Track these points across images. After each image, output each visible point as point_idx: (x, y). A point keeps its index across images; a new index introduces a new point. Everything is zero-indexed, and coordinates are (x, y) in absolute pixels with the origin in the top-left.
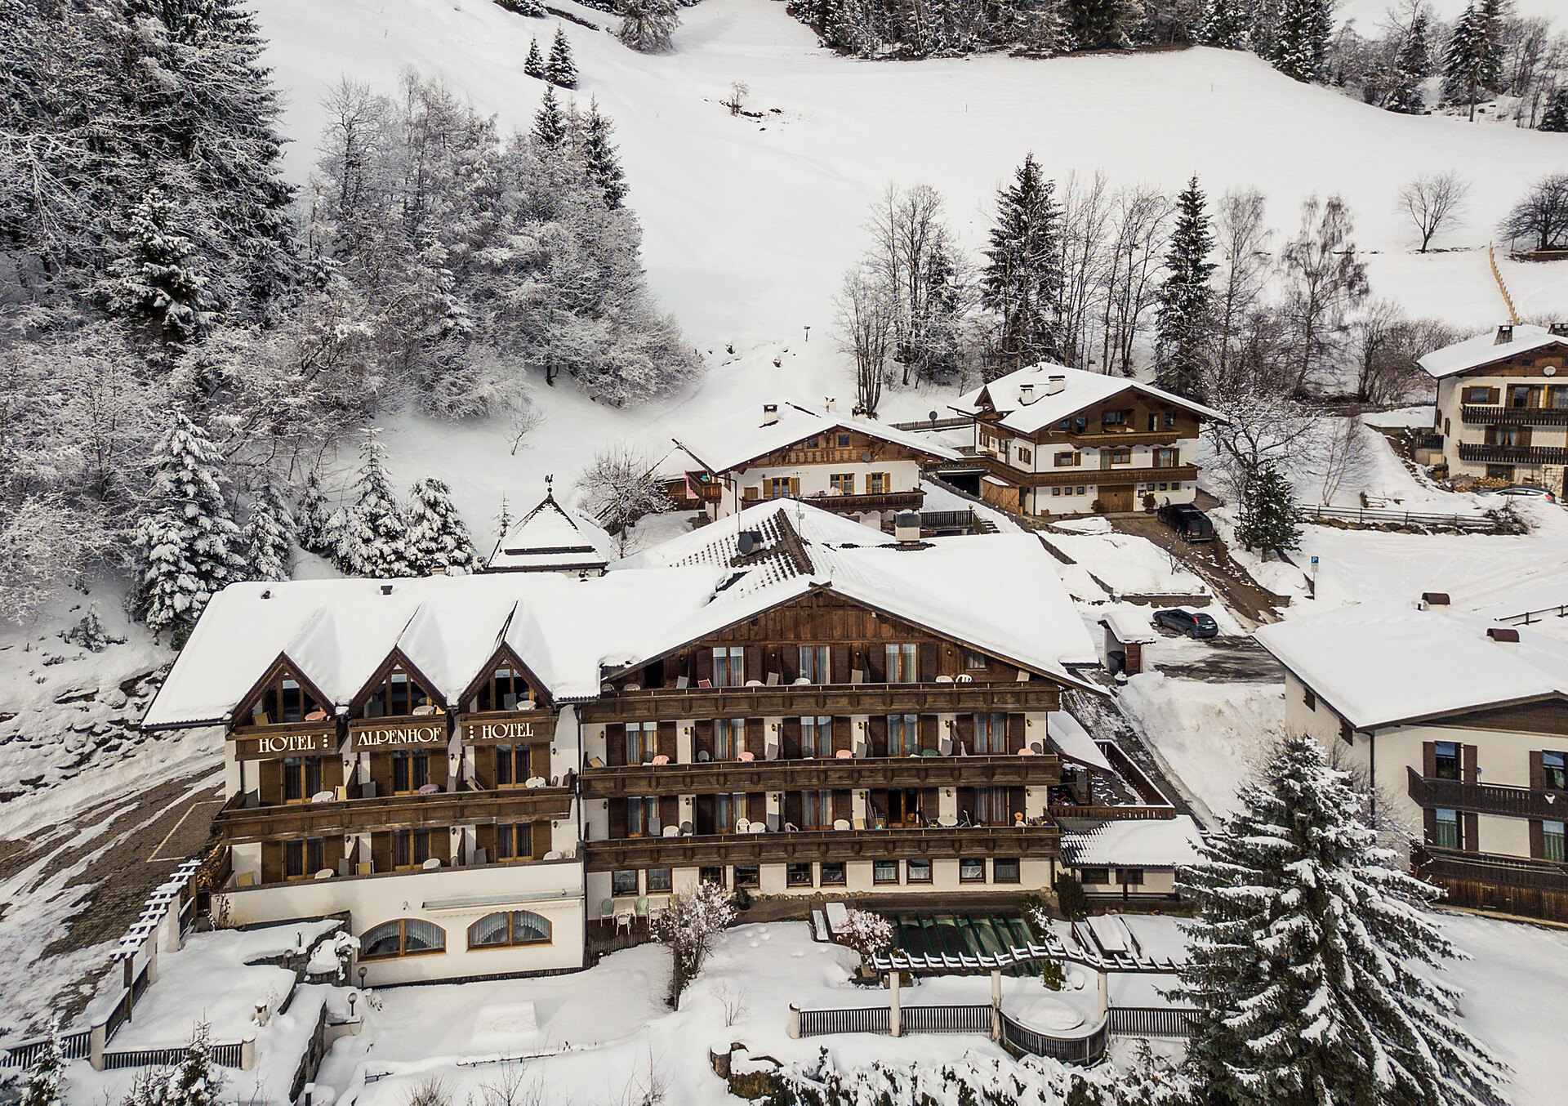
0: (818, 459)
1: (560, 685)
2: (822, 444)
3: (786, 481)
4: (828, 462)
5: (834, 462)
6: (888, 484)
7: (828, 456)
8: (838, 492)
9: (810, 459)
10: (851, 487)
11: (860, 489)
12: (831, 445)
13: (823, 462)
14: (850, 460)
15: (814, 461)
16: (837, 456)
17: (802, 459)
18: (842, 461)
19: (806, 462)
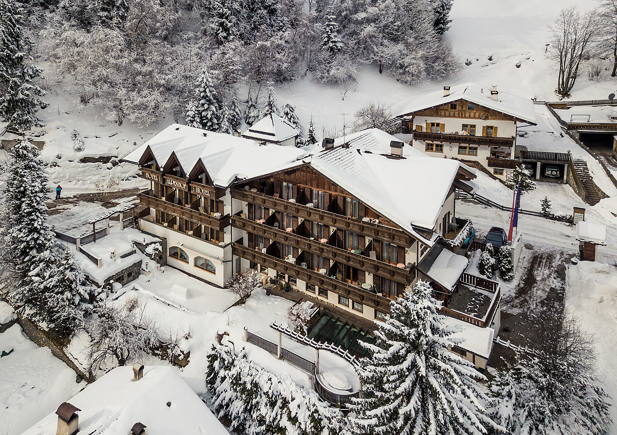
0: (456, 115)
1: (217, 179)
2: (459, 108)
3: (438, 125)
4: (462, 117)
5: (465, 117)
6: (496, 133)
7: (462, 114)
8: (465, 133)
9: (452, 115)
10: (474, 131)
11: (479, 133)
12: (464, 109)
13: (459, 117)
14: (474, 118)
15: (454, 116)
16: (467, 115)
17: (447, 115)
18: (470, 117)
19: (450, 116)
